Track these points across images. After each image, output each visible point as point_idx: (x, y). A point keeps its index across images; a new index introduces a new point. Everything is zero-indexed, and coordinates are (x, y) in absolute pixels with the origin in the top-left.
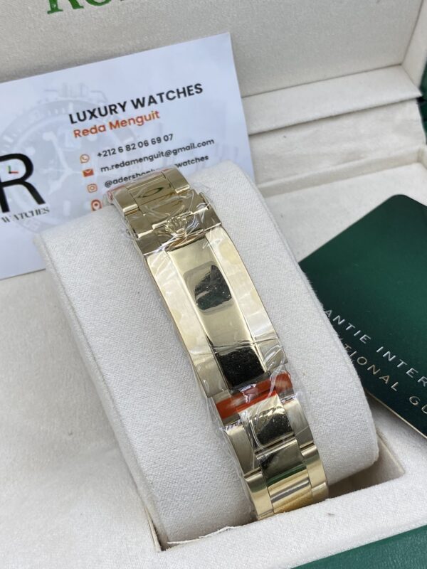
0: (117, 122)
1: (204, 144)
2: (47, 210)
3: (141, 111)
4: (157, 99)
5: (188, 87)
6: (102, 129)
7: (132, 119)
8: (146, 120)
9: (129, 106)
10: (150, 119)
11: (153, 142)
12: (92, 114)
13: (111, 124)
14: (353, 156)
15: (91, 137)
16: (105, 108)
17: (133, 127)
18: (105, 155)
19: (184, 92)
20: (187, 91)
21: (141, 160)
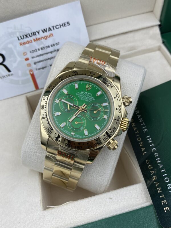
0: (37, 39)
2: (12, 75)
3: (46, 34)
4: (52, 29)
5: (64, 24)
6: (31, 42)
7: (43, 37)
8: (48, 37)
9: (41, 32)
10: (50, 37)
11: (52, 46)
12: (26, 36)
13: (34, 40)
14: (132, 48)
15: (27, 45)
16: (31, 33)
17: (43, 40)
18: (33, 52)
19: (63, 25)
20: (64, 25)
21: (47, 53)
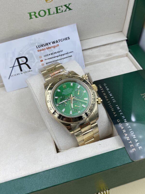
0: (48, 47)
1: (71, 52)
2: (32, 71)
3: (54, 45)
4: (58, 41)
5: (66, 38)
6: (45, 49)
7: (52, 47)
9: (51, 43)
10: (57, 46)
11: (58, 52)
13: (47, 48)
14: (109, 55)
15: (42, 52)
16: (45, 44)
17: (52, 49)
18: (46, 56)
19: (65, 39)
20: (66, 39)
21: (55, 57)
